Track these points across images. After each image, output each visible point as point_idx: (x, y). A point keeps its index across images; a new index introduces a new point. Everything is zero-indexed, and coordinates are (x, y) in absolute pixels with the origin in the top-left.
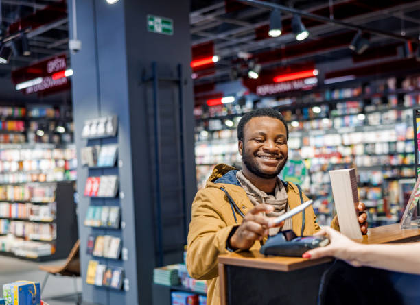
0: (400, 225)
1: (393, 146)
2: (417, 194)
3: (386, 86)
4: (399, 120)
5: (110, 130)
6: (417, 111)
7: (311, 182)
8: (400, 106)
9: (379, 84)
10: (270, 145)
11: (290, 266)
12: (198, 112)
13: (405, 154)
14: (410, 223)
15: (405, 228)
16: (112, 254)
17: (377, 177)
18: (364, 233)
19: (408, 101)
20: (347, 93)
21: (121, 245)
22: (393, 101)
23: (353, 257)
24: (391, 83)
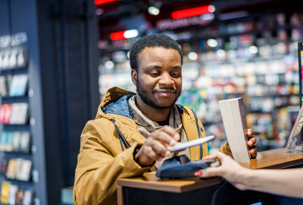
0: (286, 150)
1: (282, 77)
2: (300, 121)
3: (276, 22)
4: (288, 53)
5: (21, 61)
6: (301, 45)
7: (207, 110)
8: (289, 40)
9: (269, 19)
10: (166, 79)
11: (182, 188)
12: (103, 45)
13: (293, 84)
14: (295, 148)
15: (289, 152)
16: (24, 176)
17: (267, 105)
18: (253, 157)
19: (296, 35)
20: (241, 28)
21: (32, 168)
22: (282, 35)
23: (240, 180)
24: (281, 19)
